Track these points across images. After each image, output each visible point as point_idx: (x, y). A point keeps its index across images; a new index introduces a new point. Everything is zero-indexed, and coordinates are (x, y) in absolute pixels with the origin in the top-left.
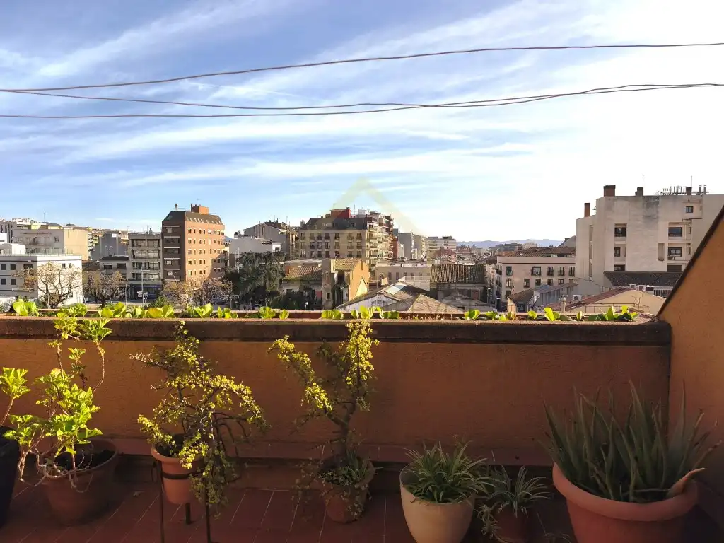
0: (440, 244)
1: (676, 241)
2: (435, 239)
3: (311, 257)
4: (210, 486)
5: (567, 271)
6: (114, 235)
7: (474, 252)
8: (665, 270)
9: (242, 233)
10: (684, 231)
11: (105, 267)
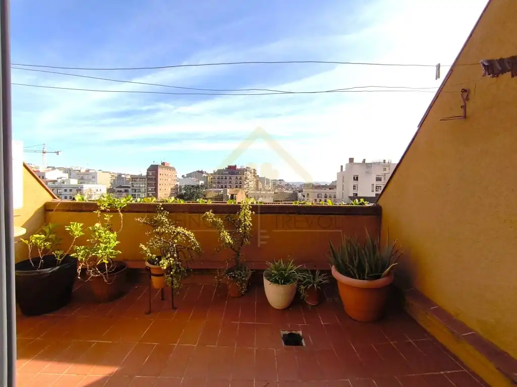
0: (278, 183)
1: (379, 183)
2: (276, 180)
3: (218, 188)
4: (174, 279)
5: (333, 196)
6: (123, 176)
7: (293, 187)
8: (375, 196)
9: (186, 176)
10: (382, 179)
11: (118, 191)
